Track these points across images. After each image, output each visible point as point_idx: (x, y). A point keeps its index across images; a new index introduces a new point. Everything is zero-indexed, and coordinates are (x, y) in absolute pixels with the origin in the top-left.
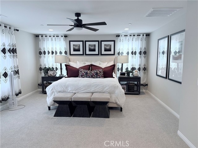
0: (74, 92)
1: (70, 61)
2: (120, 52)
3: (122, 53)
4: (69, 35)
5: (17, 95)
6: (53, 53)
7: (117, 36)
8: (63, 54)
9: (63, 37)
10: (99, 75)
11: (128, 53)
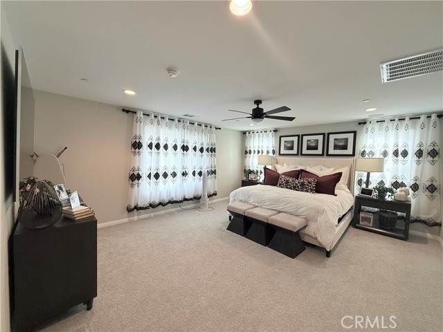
0: (256, 204)
1: (277, 163)
2: (367, 151)
3: (372, 153)
4: (280, 129)
5: (210, 196)
6: (259, 152)
7: (360, 124)
8: (271, 154)
9: (272, 132)
10: (306, 188)
11: (385, 154)
